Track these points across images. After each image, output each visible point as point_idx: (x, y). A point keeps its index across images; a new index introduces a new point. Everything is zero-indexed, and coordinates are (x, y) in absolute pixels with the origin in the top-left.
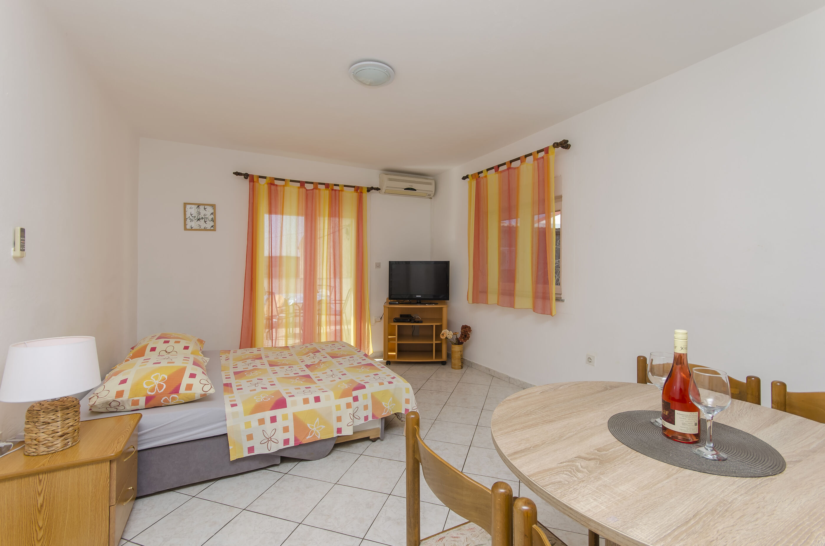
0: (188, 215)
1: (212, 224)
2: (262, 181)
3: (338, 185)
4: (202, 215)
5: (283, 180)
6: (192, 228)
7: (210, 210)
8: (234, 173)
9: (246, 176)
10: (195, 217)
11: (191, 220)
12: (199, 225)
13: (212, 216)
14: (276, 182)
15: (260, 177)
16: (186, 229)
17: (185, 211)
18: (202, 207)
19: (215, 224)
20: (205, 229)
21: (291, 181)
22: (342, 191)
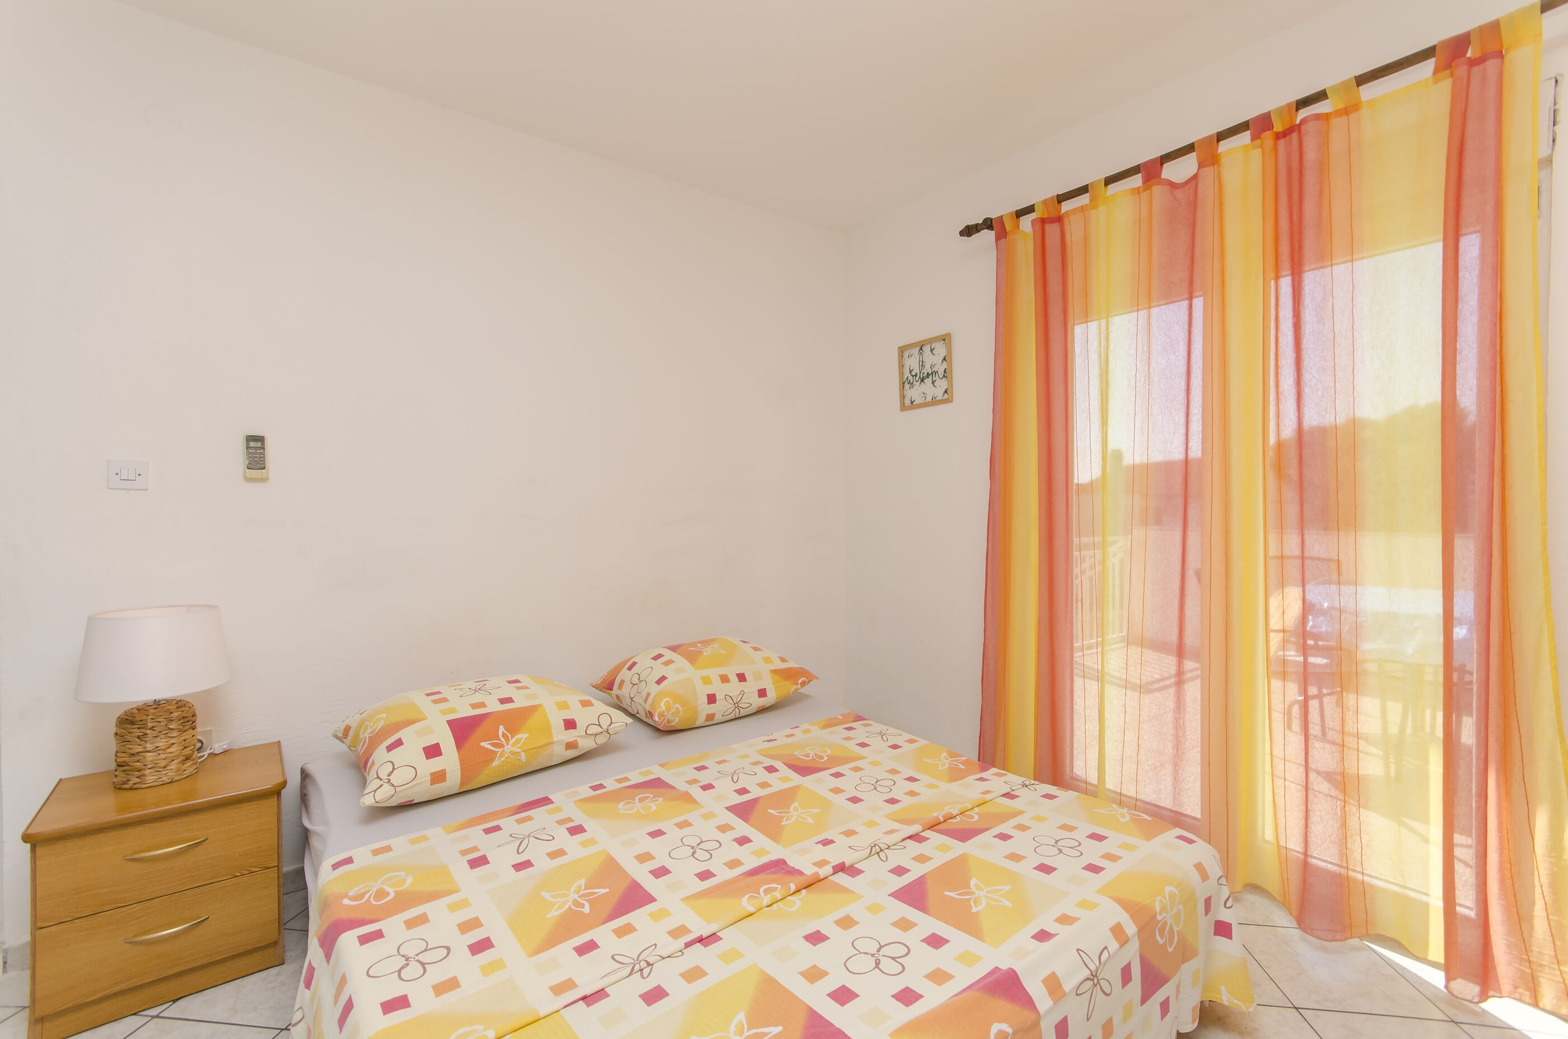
0: (907, 374)
1: (942, 384)
2: (1026, 223)
3: (1321, 96)
4: (927, 370)
5: (1083, 190)
6: (912, 403)
7: (941, 350)
8: (962, 233)
9: (988, 224)
10: (916, 375)
11: (911, 384)
12: (924, 393)
13: (945, 365)
14: (1066, 206)
15: (1020, 213)
16: (903, 408)
17: (901, 366)
18: (927, 349)
19: (951, 384)
20: (935, 402)
21: (1110, 181)
22: (1350, 109)
